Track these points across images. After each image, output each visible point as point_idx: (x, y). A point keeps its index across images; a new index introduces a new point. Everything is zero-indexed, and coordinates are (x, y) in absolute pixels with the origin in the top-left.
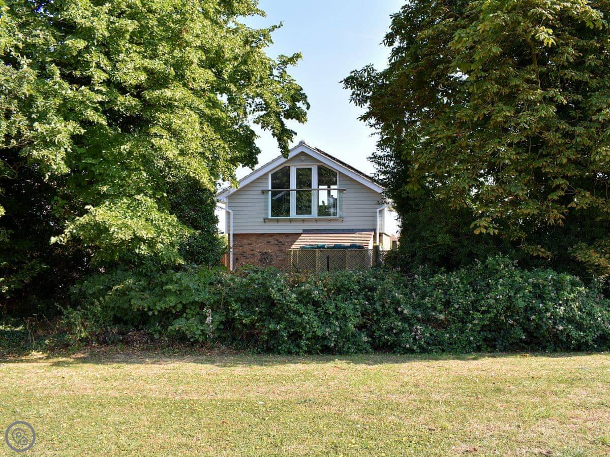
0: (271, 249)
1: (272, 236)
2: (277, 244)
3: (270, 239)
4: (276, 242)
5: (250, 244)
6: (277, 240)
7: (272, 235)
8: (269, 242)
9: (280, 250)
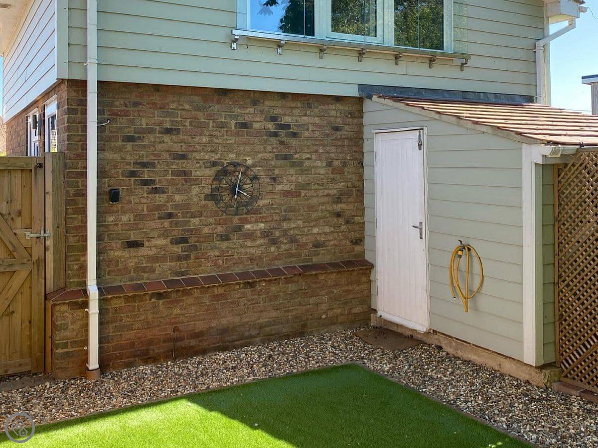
0: (253, 154)
1: (255, 103)
2: (275, 135)
3: (249, 113)
4: (271, 126)
5: (168, 131)
6: (274, 119)
7: (256, 97)
8: (244, 125)
9: (285, 157)
